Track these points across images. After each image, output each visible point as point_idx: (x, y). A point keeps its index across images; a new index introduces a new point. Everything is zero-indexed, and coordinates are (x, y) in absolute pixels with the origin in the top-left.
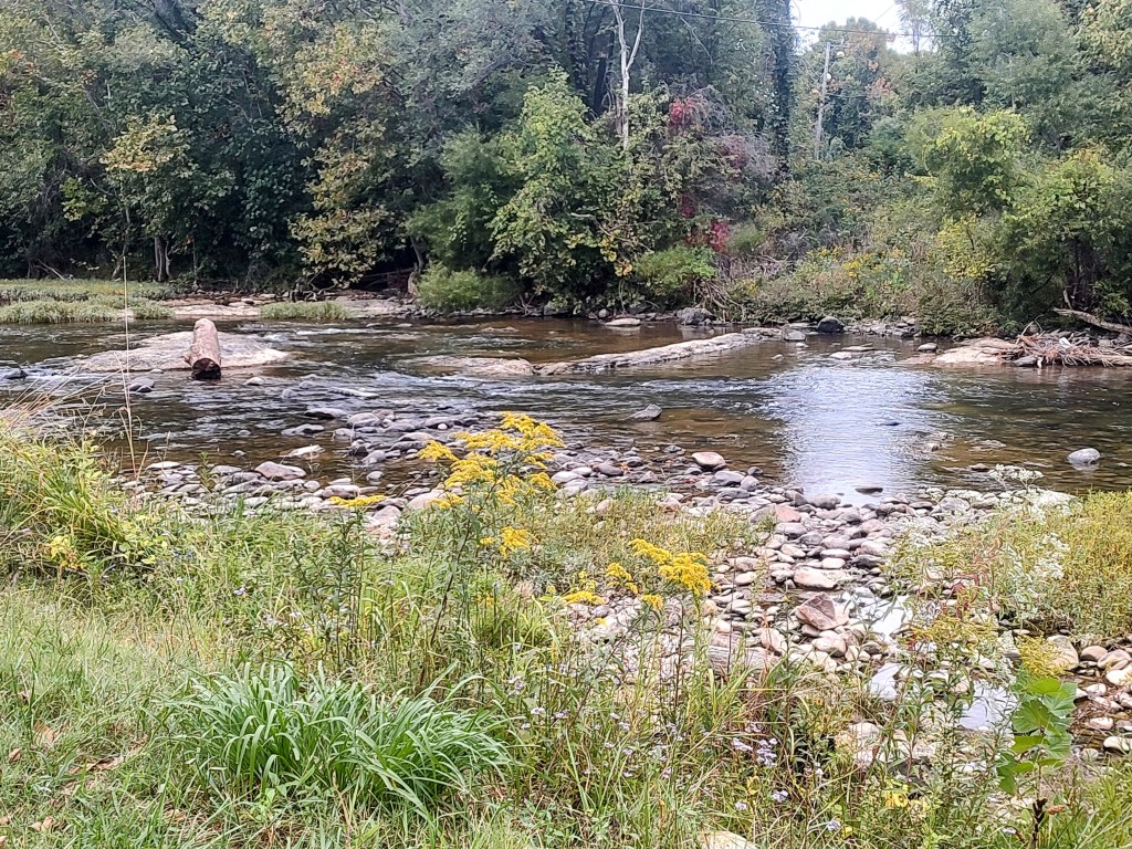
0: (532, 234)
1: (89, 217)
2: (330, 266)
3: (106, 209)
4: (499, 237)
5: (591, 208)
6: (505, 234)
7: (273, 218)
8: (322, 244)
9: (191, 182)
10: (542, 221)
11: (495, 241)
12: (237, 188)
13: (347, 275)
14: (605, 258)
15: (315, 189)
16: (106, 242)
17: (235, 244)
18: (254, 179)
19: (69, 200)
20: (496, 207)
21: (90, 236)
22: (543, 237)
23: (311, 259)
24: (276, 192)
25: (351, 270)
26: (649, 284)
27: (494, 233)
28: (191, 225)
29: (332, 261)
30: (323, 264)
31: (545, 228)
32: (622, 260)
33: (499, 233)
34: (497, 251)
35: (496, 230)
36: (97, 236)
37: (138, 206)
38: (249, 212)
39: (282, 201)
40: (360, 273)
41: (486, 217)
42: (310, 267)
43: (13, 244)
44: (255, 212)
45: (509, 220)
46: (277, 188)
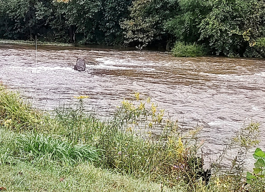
0: (215, 30)
1: (45, 17)
2: (135, 39)
3: (52, 14)
4: (202, 31)
5: (239, 19)
6: (205, 30)
7: (115, 19)
8: (132, 31)
9: (84, 5)
10: (219, 25)
11: (200, 33)
12: (102, 8)
13: (142, 43)
14: (245, 39)
15: (131, 9)
16: (52, 27)
17: (100, 29)
18: (108, 4)
19: (38, 11)
20: (201, 19)
21: (46, 24)
22: (219, 32)
23: (128, 37)
24: (117, 9)
25: (143, 41)
26: (262, 50)
27: (200, 30)
28: (84, 22)
29: (136, 37)
30: (133, 39)
31: (220, 28)
32: (252, 40)
33: (202, 29)
34: (201, 37)
35: (201, 28)
36: (48, 24)
37: (64, 14)
38: (106, 17)
39: (119, 13)
40: (147, 42)
41: (197, 23)
42: (127, 39)
43: (16, 27)
44: (109, 17)
45: (206, 25)
46: (118, 8)
